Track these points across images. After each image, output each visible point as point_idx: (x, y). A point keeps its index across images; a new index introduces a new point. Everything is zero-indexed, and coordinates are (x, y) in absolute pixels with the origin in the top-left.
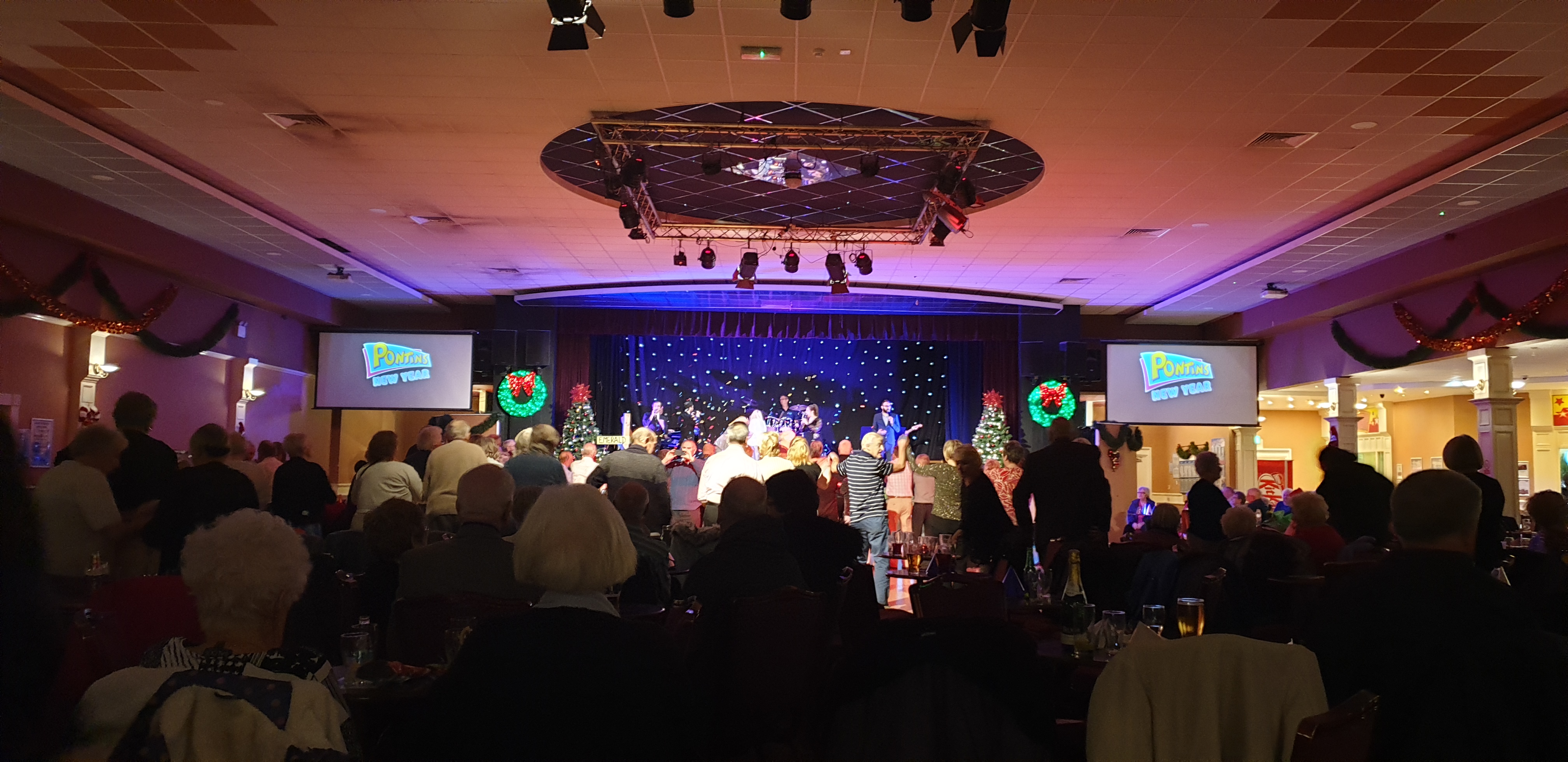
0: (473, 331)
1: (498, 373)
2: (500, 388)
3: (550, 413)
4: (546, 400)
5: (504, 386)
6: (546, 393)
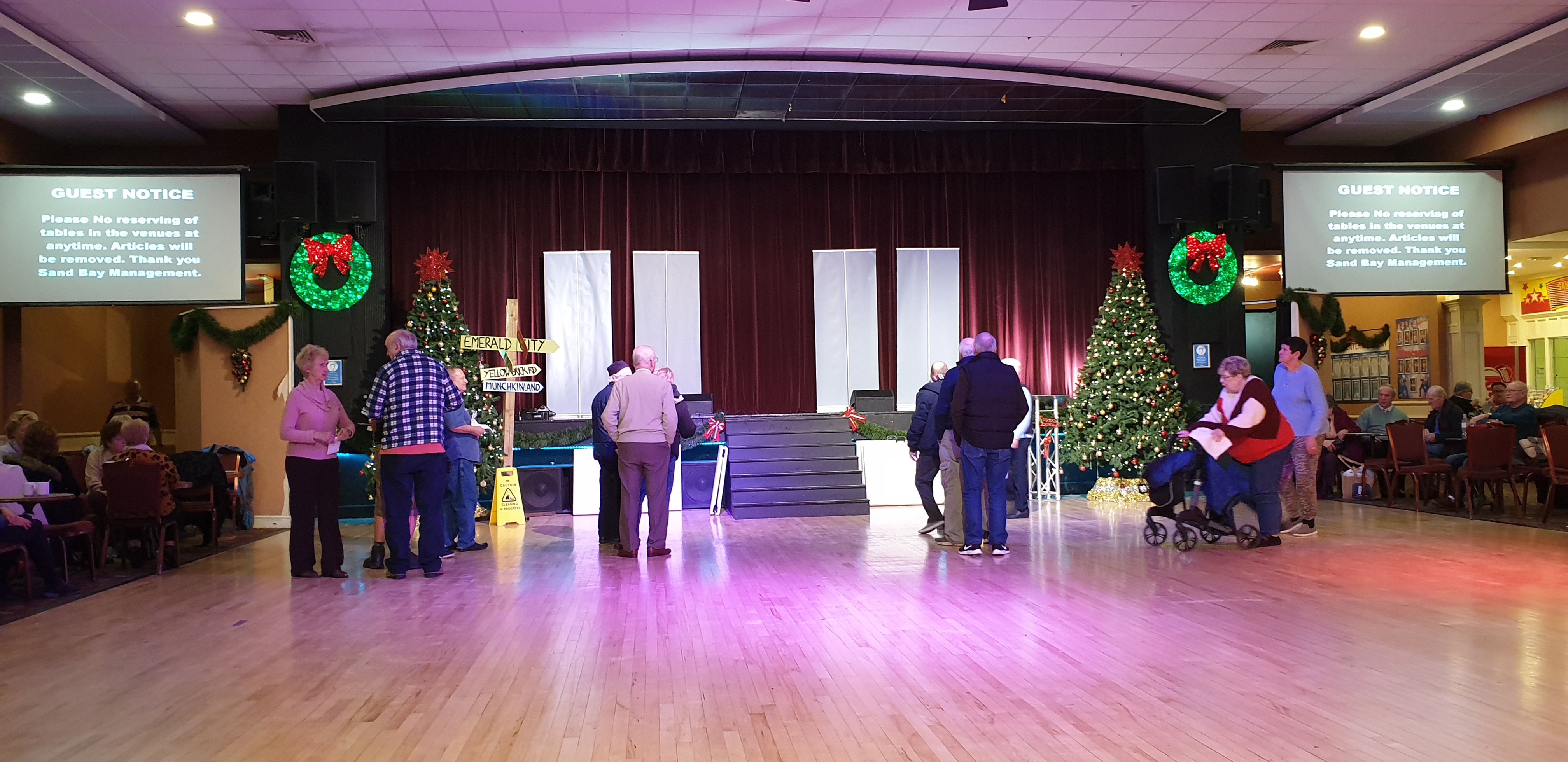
0: (240, 167)
1: (289, 238)
2: (294, 263)
3: (381, 304)
4: (374, 282)
5: (300, 261)
6: (373, 270)
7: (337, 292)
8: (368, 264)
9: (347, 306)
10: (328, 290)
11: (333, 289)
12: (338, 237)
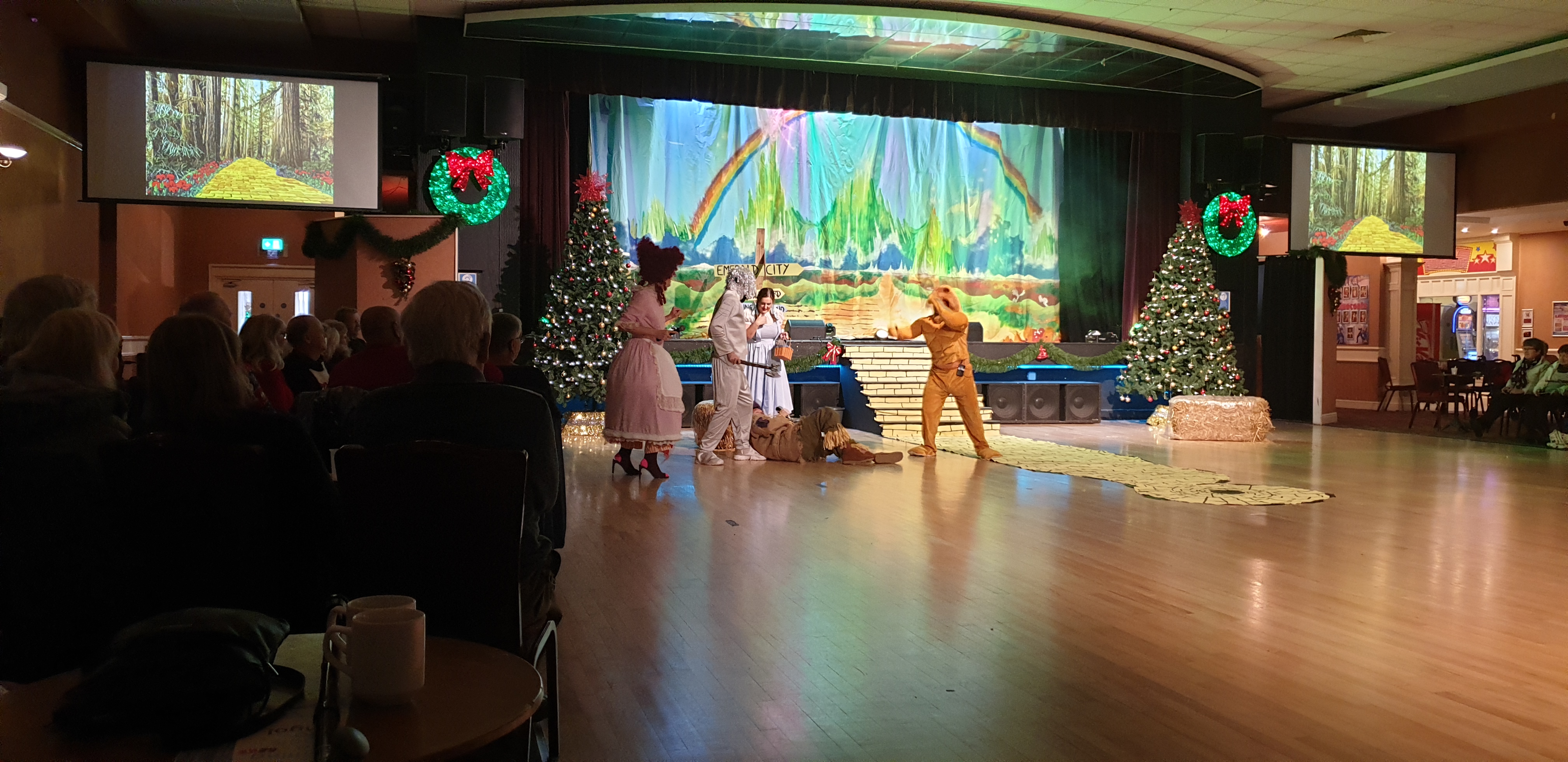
0: (379, 76)
1: (425, 151)
2: (433, 174)
3: (516, 219)
4: (510, 198)
5: (439, 173)
6: (510, 187)
7: (474, 206)
8: (506, 181)
9: (485, 221)
10: (466, 203)
11: (471, 203)
12: (479, 152)
